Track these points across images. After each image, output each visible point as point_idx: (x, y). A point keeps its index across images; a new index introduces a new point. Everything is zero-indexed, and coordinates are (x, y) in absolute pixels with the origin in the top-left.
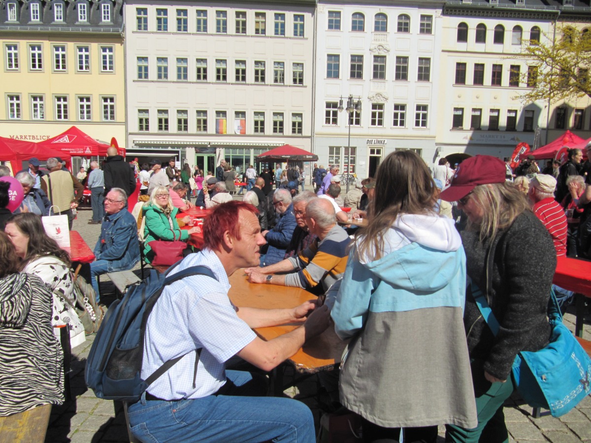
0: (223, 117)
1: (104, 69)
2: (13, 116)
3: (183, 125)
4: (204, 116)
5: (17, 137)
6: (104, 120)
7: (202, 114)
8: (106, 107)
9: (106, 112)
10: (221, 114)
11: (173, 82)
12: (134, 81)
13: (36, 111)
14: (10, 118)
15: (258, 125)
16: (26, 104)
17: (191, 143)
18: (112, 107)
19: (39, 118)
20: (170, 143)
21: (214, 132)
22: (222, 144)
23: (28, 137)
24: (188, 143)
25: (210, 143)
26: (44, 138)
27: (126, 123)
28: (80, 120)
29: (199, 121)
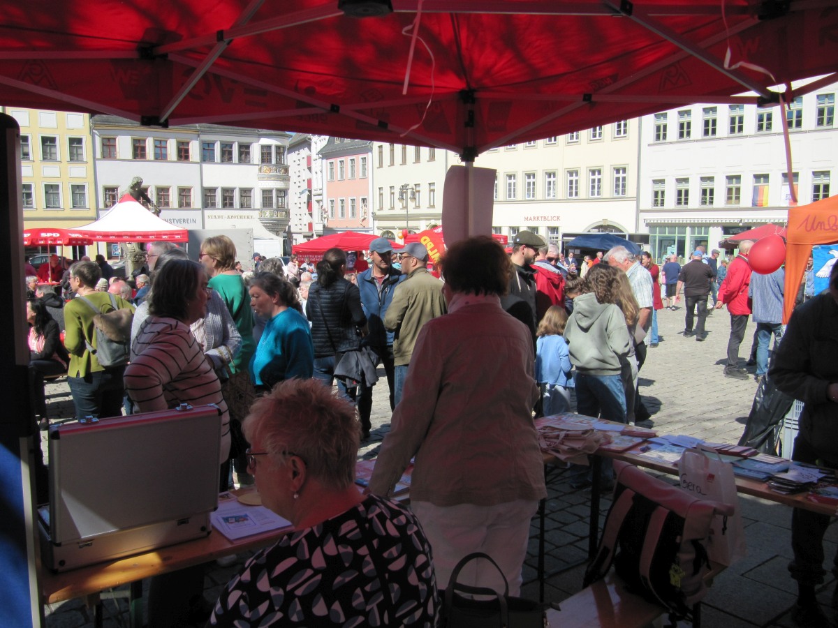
0: (764, 182)
1: (618, 134)
2: (529, 195)
3: (708, 196)
4: (736, 183)
5: (531, 219)
6: (615, 195)
7: (734, 180)
8: (618, 179)
9: (617, 186)
10: (762, 179)
11: (697, 141)
12: (649, 145)
13: (549, 189)
14: (527, 198)
15: (819, 191)
16: (540, 181)
17: (716, 221)
18: (624, 179)
19: (551, 197)
20: (688, 222)
21: (750, 205)
22: (759, 221)
23: (540, 218)
24: (712, 221)
25: (741, 221)
26: (555, 218)
27: (638, 198)
28: (591, 197)
29: (730, 190)
